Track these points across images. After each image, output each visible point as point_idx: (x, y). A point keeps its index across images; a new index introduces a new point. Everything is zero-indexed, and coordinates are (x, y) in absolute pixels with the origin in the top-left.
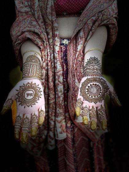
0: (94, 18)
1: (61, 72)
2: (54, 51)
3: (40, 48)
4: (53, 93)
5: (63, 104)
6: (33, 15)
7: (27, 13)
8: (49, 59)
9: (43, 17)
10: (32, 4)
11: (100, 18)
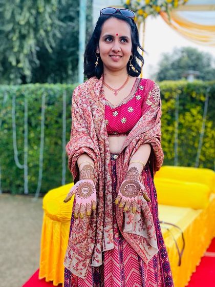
0: (137, 138)
1: (111, 182)
2: (105, 164)
3: (94, 160)
4: (103, 202)
5: (111, 213)
6: (89, 134)
7: (83, 132)
8: (100, 170)
9: (97, 136)
10: (89, 126)
11: (142, 138)
